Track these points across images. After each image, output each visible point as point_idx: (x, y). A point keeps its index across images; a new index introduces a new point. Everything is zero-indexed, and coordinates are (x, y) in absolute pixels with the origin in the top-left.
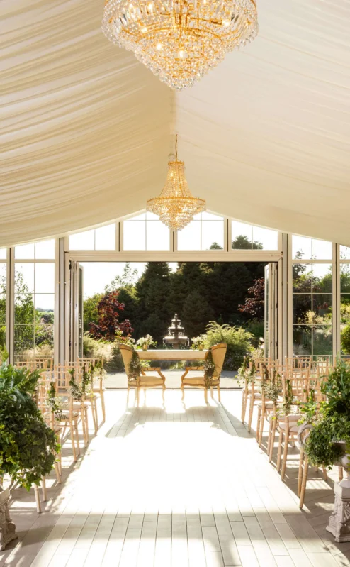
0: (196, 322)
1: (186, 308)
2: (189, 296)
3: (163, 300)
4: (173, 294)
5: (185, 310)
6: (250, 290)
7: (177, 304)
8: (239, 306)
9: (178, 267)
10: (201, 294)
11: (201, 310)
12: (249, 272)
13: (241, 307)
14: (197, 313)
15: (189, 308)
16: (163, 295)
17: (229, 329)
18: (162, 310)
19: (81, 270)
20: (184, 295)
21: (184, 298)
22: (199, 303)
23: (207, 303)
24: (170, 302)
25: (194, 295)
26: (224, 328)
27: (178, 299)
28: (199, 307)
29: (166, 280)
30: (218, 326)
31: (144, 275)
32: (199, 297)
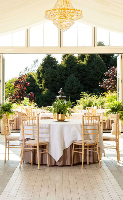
0: (72, 93)
1: (67, 86)
2: (69, 77)
3: (53, 81)
4: (59, 77)
5: (66, 87)
6: (106, 74)
7: (62, 83)
8: (99, 83)
9: (62, 61)
10: (76, 77)
11: (76, 87)
12: (105, 63)
13: (100, 84)
14: (74, 88)
15: (69, 85)
16: (53, 77)
17: (93, 97)
18: (53, 86)
19: (3, 60)
20: (65, 77)
21: (66, 79)
22: (75, 82)
23: (79, 82)
24: (57, 82)
25: (72, 77)
26: (90, 96)
27: (62, 80)
28: (75, 85)
29: (55, 68)
30: (87, 95)
31: (42, 65)
32: (75, 78)
